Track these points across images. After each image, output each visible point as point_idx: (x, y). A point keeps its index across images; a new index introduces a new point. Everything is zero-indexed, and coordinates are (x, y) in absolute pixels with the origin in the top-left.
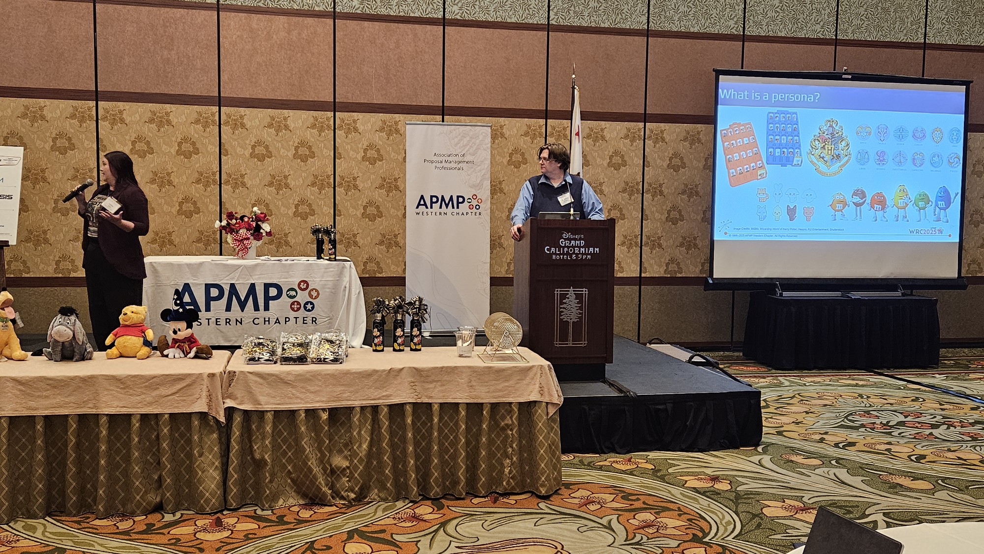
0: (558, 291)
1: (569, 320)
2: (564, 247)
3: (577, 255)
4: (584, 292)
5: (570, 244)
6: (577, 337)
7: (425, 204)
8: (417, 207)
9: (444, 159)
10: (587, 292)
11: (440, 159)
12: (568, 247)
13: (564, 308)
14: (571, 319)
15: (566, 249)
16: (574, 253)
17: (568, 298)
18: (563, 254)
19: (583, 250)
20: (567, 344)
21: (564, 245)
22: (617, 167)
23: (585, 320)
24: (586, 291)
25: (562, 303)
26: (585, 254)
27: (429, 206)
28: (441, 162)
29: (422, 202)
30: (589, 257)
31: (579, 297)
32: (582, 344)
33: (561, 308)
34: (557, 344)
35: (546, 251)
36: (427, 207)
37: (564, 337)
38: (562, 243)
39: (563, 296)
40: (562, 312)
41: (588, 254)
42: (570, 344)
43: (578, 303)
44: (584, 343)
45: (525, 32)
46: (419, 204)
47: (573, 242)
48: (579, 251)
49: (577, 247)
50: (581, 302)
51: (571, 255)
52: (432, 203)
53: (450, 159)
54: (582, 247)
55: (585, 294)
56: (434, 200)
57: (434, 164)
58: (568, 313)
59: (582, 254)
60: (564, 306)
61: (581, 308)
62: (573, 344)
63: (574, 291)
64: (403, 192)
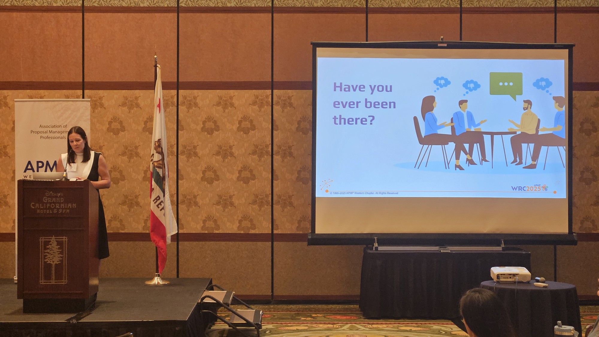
0: (42, 239)
1: (52, 263)
2: (46, 203)
3: (58, 209)
4: (64, 240)
5: (51, 200)
6: (59, 276)
7: (32, 169)
8: (25, 172)
9: (48, 129)
10: (67, 240)
11: (45, 130)
12: (51, 203)
13: (47, 252)
14: (53, 262)
15: (48, 205)
16: (55, 208)
17: (51, 244)
18: (46, 209)
19: (62, 205)
20: (51, 282)
21: (46, 202)
22: (246, 131)
23: (65, 262)
24: (65, 239)
25: (45, 249)
26: (65, 208)
27: (35, 169)
28: (46, 132)
29: (29, 167)
30: (68, 211)
31: (60, 243)
32: (63, 282)
33: (45, 253)
34: (42, 282)
35: (31, 206)
36: (34, 171)
37: (48, 277)
38: (45, 199)
39: (47, 243)
40: (46, 256)
41: (67, 209)
42: (53, 282)
43: (59, 249)
44: (64, 282)
45: (156, 14)
46: (27, 169)
47: (54, 199)
48: (60, 206)
49: (58, 203)
50: (61, 248)
51: (53, 210)
52: (38, 167)
53: (54, 129)
54: (62, 203)
55: (65, 241)
56: (40, 165)
57: (40, 135)
58: (51, 256)
59: (62, 208)
60: (48, 251)
61: (61, 253)
62: (55, 282)
63: (55, 239)
64: (12, 158)
